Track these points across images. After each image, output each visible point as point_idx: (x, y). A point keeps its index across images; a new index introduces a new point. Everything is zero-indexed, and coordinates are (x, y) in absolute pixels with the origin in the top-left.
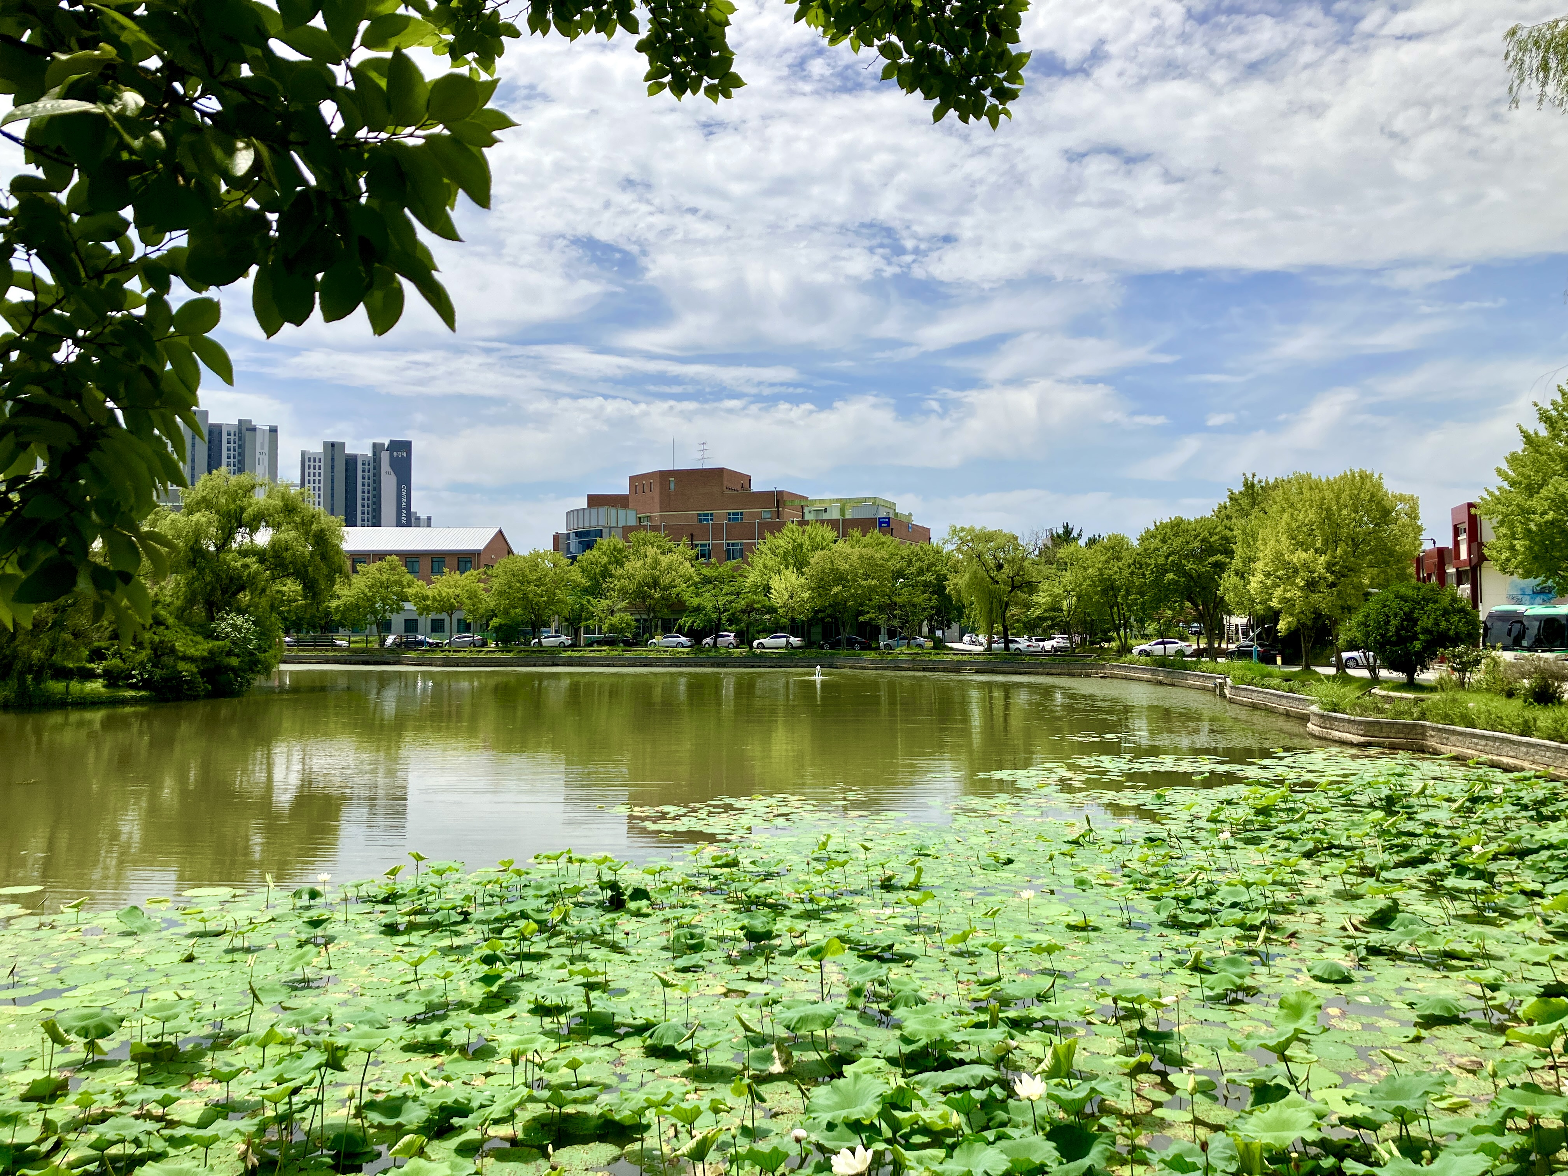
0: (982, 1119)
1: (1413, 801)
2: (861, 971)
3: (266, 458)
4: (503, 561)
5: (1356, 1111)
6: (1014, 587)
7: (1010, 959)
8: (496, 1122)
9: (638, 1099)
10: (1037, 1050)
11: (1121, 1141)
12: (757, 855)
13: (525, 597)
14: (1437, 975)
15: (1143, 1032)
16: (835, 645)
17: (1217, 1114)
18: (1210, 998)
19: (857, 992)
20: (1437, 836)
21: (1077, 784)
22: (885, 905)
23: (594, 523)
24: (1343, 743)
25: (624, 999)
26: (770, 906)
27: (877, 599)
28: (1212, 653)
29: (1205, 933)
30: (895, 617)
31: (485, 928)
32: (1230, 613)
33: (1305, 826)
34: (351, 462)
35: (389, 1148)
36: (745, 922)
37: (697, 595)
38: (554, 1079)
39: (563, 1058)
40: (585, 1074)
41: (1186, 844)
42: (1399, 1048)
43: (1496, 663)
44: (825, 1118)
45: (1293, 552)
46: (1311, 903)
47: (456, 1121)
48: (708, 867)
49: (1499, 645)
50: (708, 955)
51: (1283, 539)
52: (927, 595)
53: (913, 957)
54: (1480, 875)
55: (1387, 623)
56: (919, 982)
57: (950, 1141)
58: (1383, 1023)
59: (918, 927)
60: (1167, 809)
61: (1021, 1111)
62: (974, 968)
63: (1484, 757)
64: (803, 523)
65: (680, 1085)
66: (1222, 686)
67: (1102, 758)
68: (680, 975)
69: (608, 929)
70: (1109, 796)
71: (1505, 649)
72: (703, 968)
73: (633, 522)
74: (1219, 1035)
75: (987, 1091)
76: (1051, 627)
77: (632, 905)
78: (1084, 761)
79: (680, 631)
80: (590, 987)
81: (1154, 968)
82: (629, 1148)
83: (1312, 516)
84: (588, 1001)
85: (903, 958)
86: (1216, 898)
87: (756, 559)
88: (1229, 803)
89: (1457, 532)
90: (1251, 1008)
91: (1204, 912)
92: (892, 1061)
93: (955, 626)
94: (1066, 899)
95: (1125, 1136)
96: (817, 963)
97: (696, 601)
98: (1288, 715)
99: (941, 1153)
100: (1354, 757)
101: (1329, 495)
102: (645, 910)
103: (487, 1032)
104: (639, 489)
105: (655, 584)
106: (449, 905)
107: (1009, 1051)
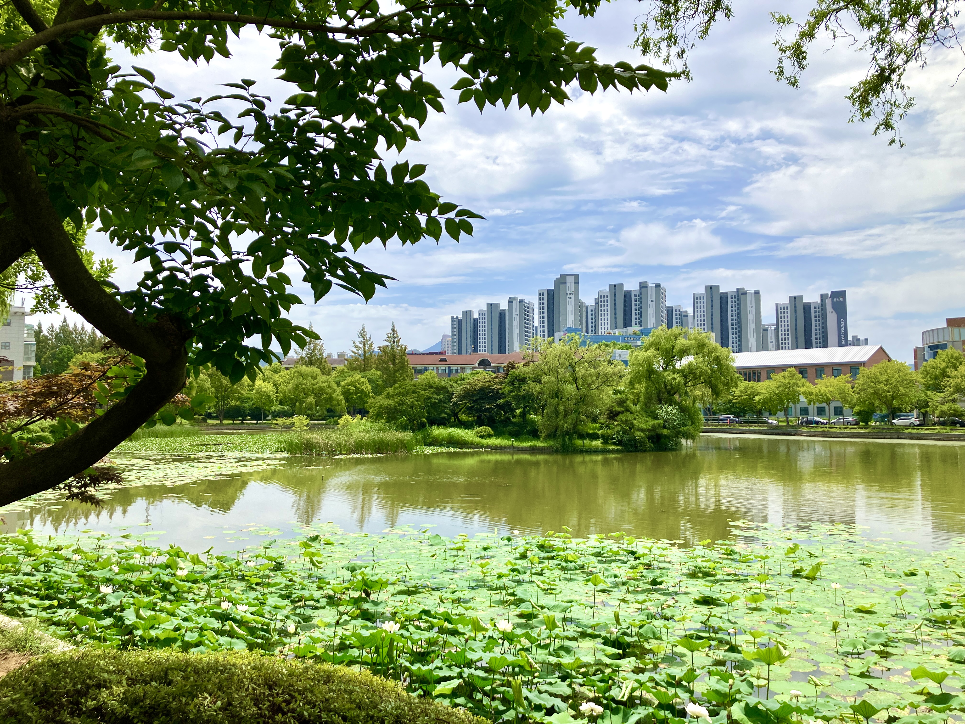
3: (754, 310)
23: (941, 339)
34: (807, 308)
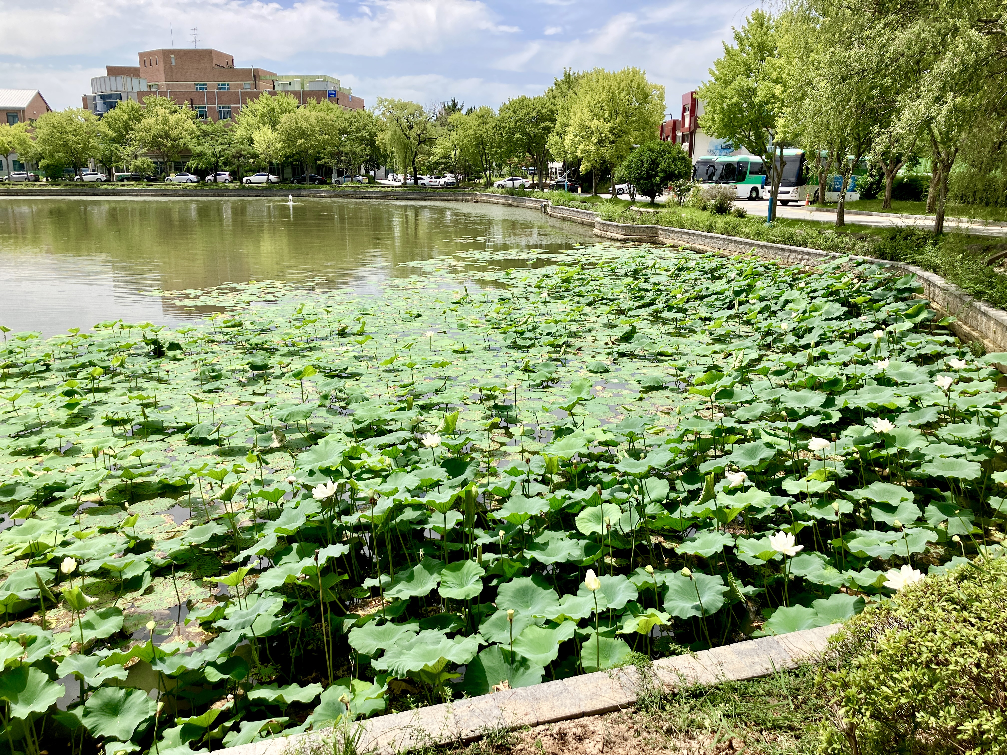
0: (404, 461)
1: (648, 271)
2: (327, 385)
4: (43, 116)
5: (609, 437)
6: (420, 142)
7: (420, 372)
8: (86, 492)
9: (185, 469)
10: (435, 421)
11: (482, 465)
12: (255, 319)
13: (65, 144)
14: (654, 365)
15: (496, 407)
16: (301, 181)
17: (534, 446)
18: (533, 386)
19: (325, 397)
20: (659, 290)
21: (459, 268)
22: (341, 345)
23: (114, 89)
24: (613, 239)
25: (169, 412)
26: (266, 350)
27: (329, 149)
28: (541, 186)
29: (531, 350)
30: (342, 161)
31: (64, 373)
32: (553, 161)
33: (589, 288)
35: (10, 515)
36: (251, 360)
37: (199, 145)
38: (125, 463)
39: (130, 450)
40: (146, 458)
41: (523, 301)
42: (631, 404)
43: (698, 191)
44: (308, 468)
45: (591, 121)
46: (590, 331)
47: (57, 494)
48: (221, 328)
49: (701, 179)
50: (226, 381)
51: (586, 111)
52: (363, 146)
53: (360, 375)
54: (680, 310)
55: (642, 166)
56: (364, 389)
57: (384, 474)
58: (624, 392)
59: (363, 357)
60: (512, 282)
61: (427, 455)
62: (398, 378)
63: (688, 245)
64: (273, 93)
65: (212, 460)
66: (546, 207)
67: (475, 252)
68: (207, 395)
69: (154, 370)
70: (478, 275)
71: (704, 182)
72: (222, 389)
73: (145, 88)
74: (537, 405)
75: (407, 445)
76: (444, 169)
77: (170, 354)
78: (464, 254)
79: (188, 170)
80: (146, 406)
81: (504, 371)
82: (181, 499)
83: (603, 97)
84: (144, 414)
85: (353, 376)
86: (538, 331)
87: (241, 119)
88: (548, 276)
89: (684, 110)
90: (555, 389)
91: (531, 339)
92: (348, 434)
93: (382, 168)
94: (453, 336)
95: (485, 462)
96: (299, 382)
97: (198, 149)
98: (583, 223)
99: (379, 480)
100: (618, 247)
101: (614, 83)
102: (179, 357)
103: (73, 439)
104: (148, 64)
105: (167, 136)
106: (33, 360)
107: (419, 423)
